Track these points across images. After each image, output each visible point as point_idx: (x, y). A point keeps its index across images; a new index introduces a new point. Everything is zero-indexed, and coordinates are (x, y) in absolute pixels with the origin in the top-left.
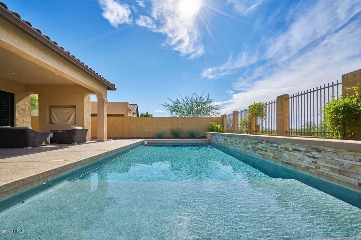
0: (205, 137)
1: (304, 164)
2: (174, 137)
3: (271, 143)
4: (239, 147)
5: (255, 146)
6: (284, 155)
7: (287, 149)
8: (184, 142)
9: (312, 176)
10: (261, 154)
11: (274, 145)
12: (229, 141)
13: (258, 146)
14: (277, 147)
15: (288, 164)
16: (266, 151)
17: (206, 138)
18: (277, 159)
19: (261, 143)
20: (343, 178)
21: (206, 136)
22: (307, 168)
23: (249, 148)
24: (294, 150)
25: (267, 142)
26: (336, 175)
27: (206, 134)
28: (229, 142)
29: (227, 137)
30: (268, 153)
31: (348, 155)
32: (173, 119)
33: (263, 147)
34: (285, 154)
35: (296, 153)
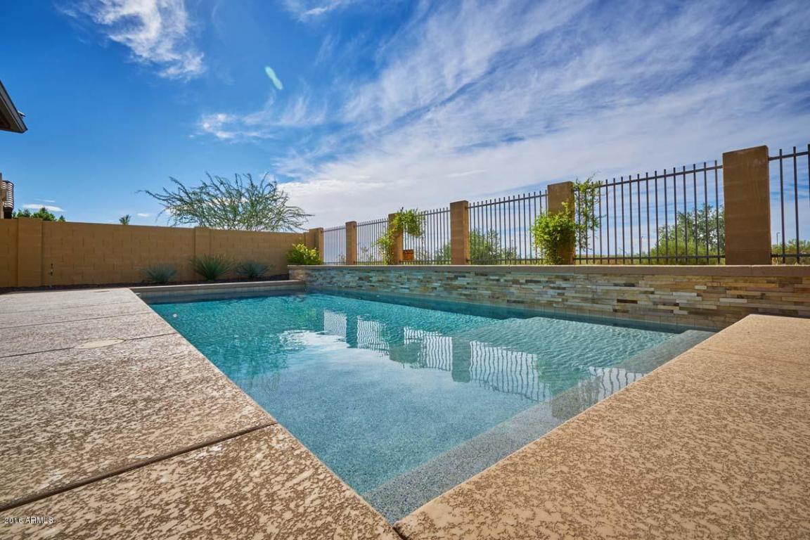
0: (287, 277)
1: (544, 299)
2: (203, 278)
3: (486, 275)
4: (408, 288)
5: (450, 282)
6: (512, 290)
7: (516, 282)
8: (246, 289)
9: (557, 312)
10: (465, 295)
11: (492, 278)
12: (374, 279)
13: (456, 283)
14: (498, 280)
15: (519, 302)
16: (475, 289)
17: (288, 279)
18: (498, 298)
19: (464, 277)
20: (597, 306)
21: (288, 275)
22: (550, 303)
23: (436, 288)
24: (527, 282)
25: (477, 274)
26: (588, 305)
27: (288, 270)
28: (374, 282)
29: (369, 272)
30: (480, 292)
31: (601, 280)
32: (197, 234)
33: (468, 284)
34: (514, 289)
35: (533, 286)
